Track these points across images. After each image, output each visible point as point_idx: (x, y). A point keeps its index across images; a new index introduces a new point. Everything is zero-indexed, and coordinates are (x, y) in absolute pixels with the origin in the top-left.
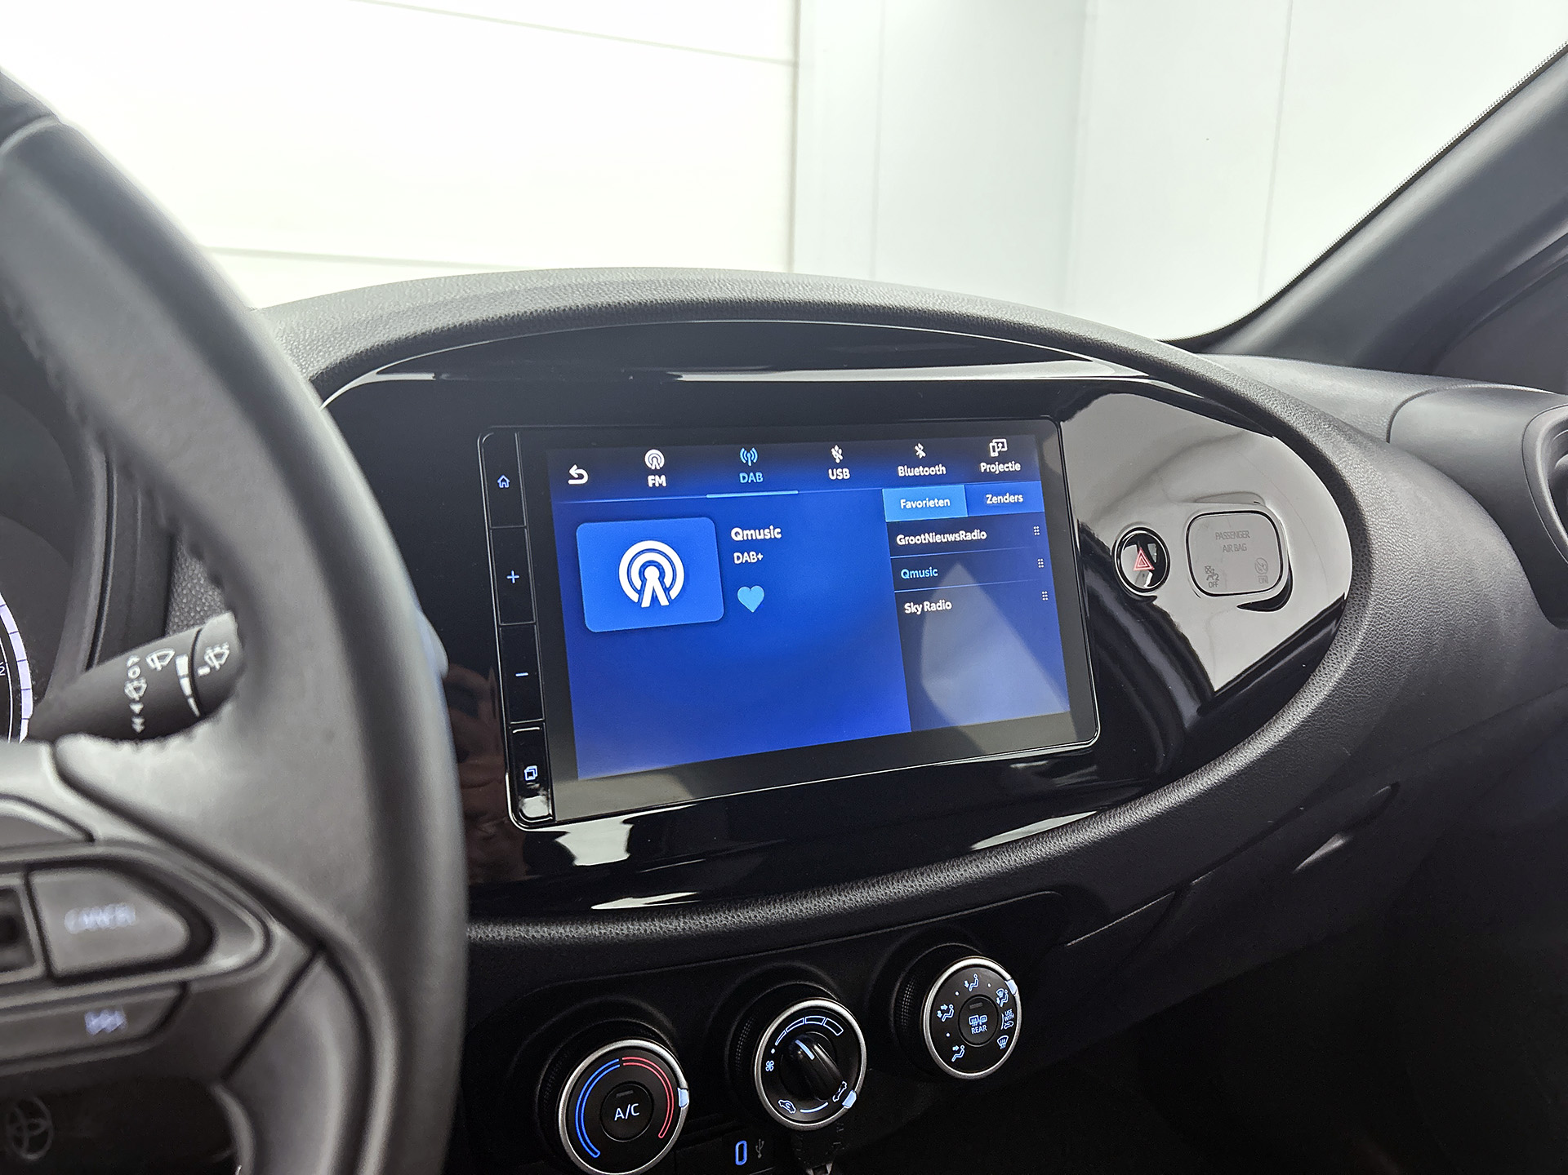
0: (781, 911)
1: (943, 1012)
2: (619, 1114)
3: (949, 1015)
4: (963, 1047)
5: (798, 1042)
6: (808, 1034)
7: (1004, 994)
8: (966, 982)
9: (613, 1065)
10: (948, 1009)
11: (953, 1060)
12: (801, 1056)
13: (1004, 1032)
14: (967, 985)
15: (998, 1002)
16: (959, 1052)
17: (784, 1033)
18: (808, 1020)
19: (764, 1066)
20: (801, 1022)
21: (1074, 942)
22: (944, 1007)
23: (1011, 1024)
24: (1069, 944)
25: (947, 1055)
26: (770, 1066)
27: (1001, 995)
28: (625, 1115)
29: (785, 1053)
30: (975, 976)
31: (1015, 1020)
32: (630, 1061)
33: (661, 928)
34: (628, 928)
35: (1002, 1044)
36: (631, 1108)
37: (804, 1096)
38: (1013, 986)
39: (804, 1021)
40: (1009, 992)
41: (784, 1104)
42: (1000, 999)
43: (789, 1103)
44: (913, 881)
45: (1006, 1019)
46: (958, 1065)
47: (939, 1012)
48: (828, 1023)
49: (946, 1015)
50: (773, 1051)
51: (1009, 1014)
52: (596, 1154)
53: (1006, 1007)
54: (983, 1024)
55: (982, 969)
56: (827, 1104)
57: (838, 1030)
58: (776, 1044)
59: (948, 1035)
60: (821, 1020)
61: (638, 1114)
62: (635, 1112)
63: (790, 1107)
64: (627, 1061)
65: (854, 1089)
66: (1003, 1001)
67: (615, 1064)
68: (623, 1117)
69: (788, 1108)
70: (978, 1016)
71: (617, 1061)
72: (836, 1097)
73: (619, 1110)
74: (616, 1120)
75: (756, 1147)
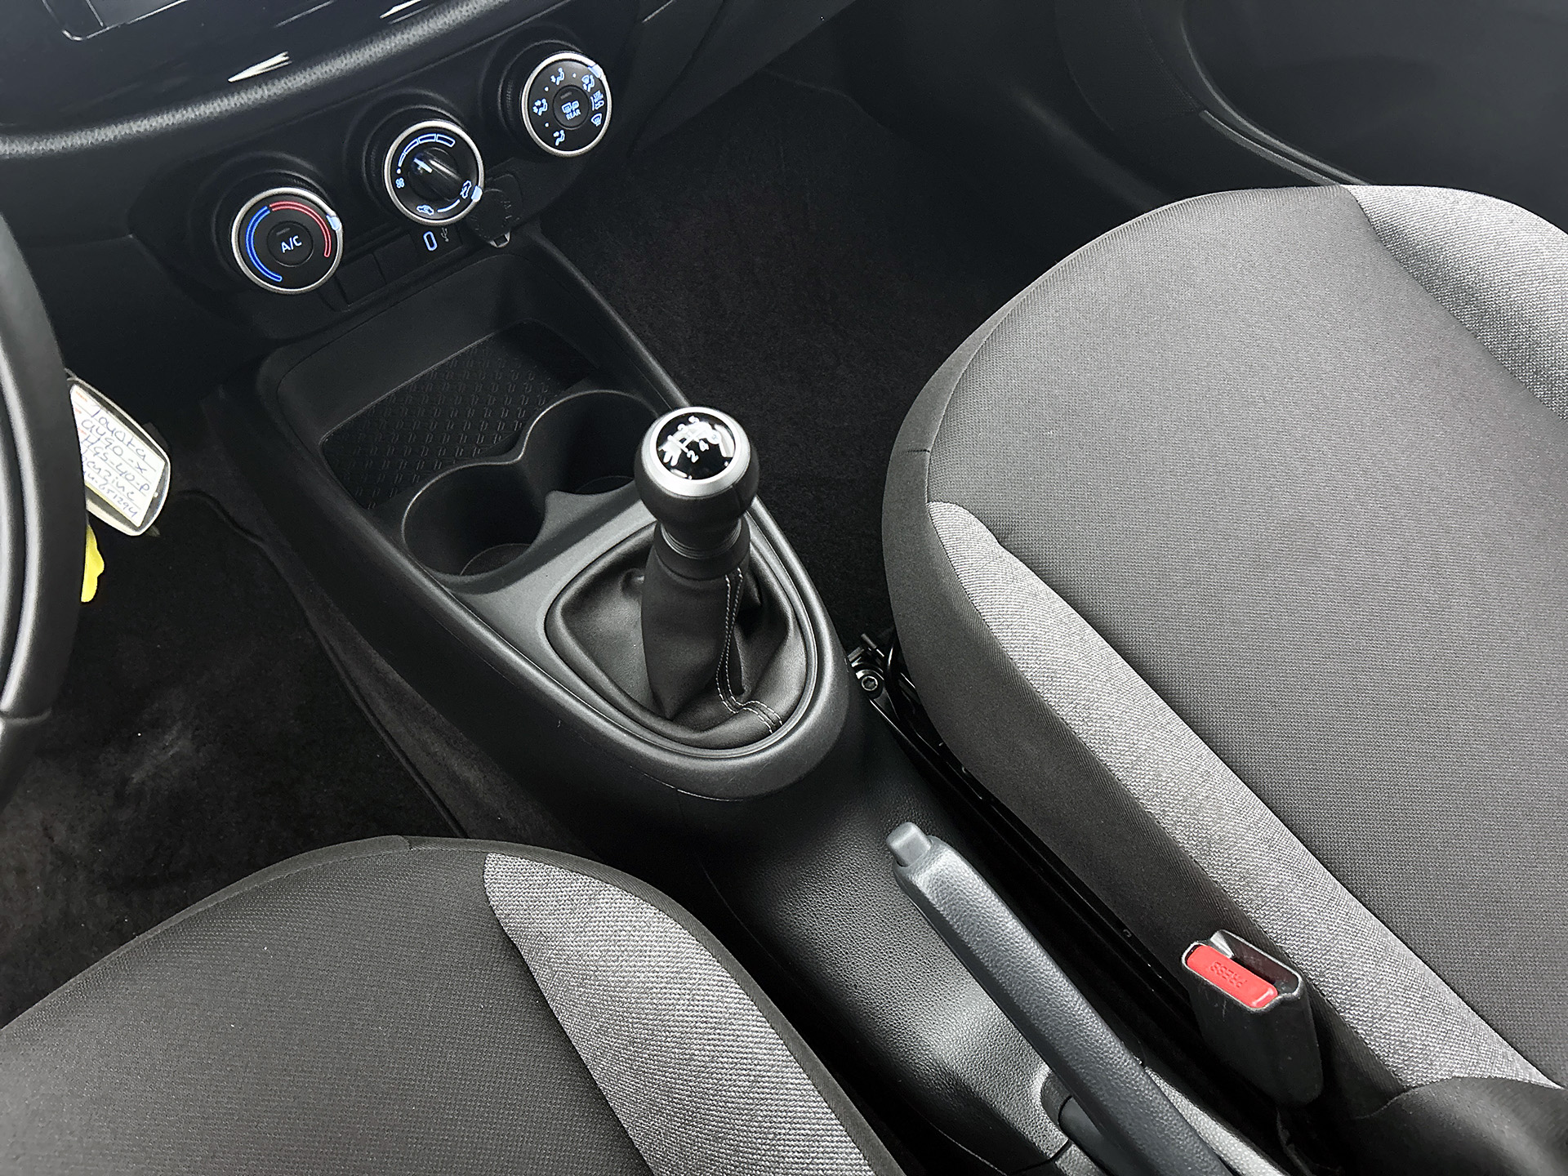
0: (352, 60)
1: (538, 107)
3: (544, 109)
4: (562, 132)
5: (416, 161)
6: (423, 152)
7: (590, 80)
8: (553, 77)
9: (264, 213)
10: (542, 104)
11: (558, 144)
12: (421, 172)
13: (596, 112)
14: (553, 78)
15: (585, 88)
16: (560, 137)
17: (405, 154)
18: (421, 140)
19: (394, 185)
20: (416, 142)
21: (649, 17)
22: (538, 103)
23: (602, 103)
24: (646, 20)
25: (551, 141)
26: (400, 183)
27: (587, 81)
28: (290, 246)
29: (409, 170)
30: (560, 70)
31: (605, 99)
32: (276, 206)
33: (249, 99)
34: (219, 105)
35: (597, 122)
36: (294, 240)
37: (437, 201)
38: (598, 71)
39: (418, 141)
40: (595, 77)
41: (423, 209)
42: (587, 85)
43: (426, 207)
44: (467, 5)
45: (596, 100)
46: (561, 147)
47: (535, 108)
48: (439, 139)
49: (541, 109)
50: (399, 171)
51: (598, 95)
52: (280, 278)
53: (594, 91)
54: (576, 109)
55: (565, 62)
56: (458, 201)
57: (451, 143)
58: (400, 165)
59: (547, 125)
60: (433, 138)
61: (300, 244)
62: (298, 243)
63: (429, 211)
64: (274, 207)
65: (477, 184)
66: (590, 86)
67: (265, 211)
68: (289, 249)
69: (427, 212)
70: (569, 104)
71: (266, 208)
72: (465, 195)
73: (283, 244)
74: (284, 251)
75: (442, 234)
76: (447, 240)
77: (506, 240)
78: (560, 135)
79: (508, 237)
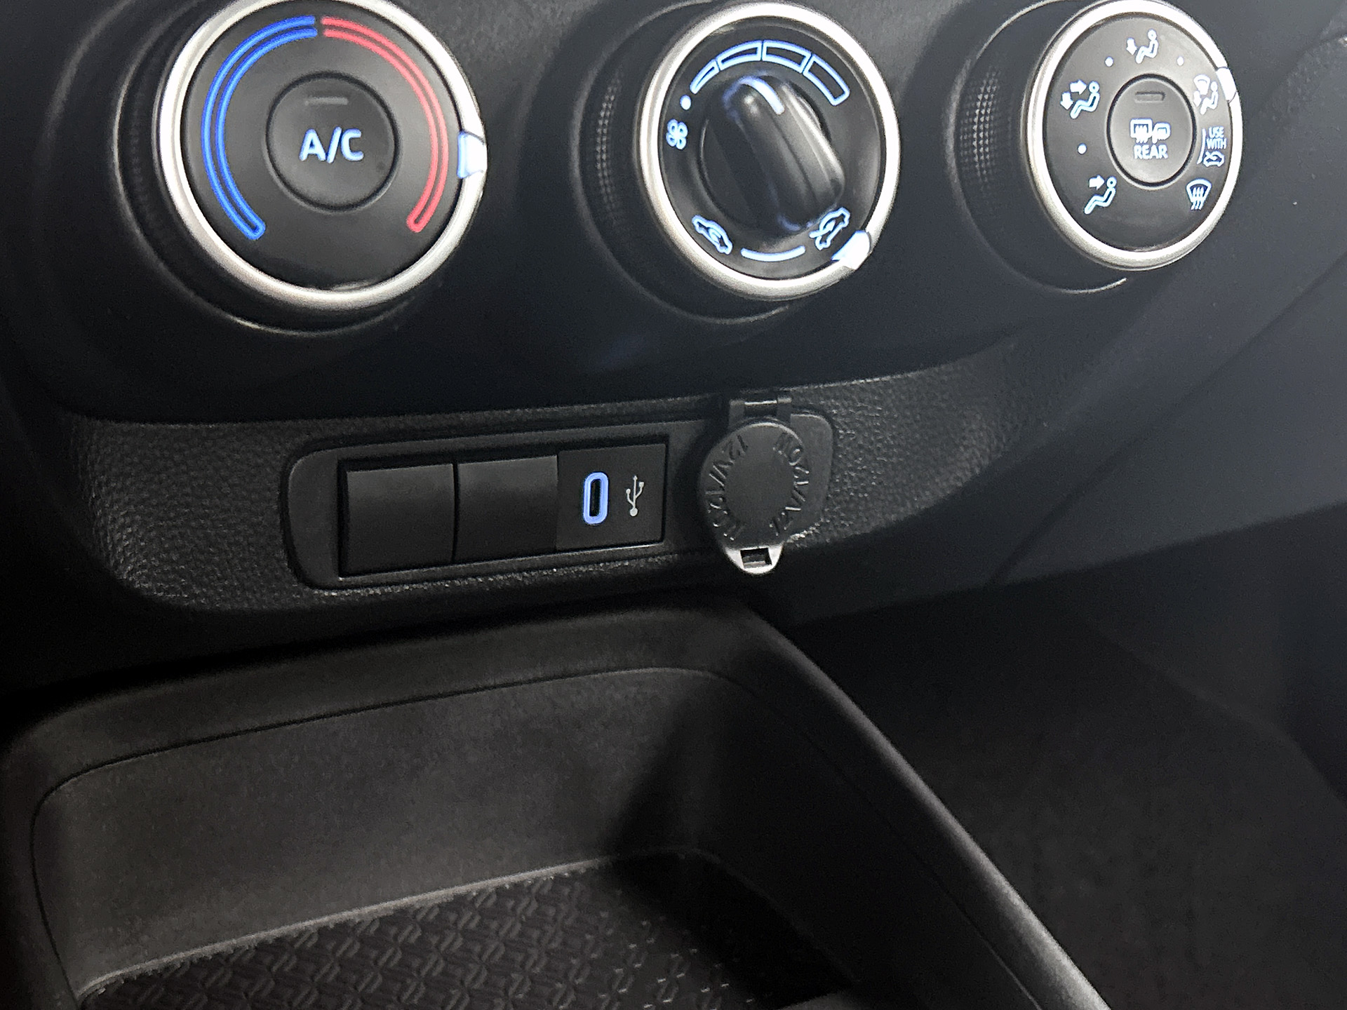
1: (1075, 97)
2: (312, 145)
3: (1085, 107)
4: (1112, 183)
8: (1131, 42)
9: (300, 29)
10: (1088, 91)
11: (1088, 210)
13: (1202, 173)
14: (1131, 48)
15: (1196, 103)
16: (1102, 194)
17: (711, 70)
18: (770, 51)
19: (663, 131)
20: (754, 51)
22: (1078, 87)
23: (1219, 160)
25: (1074, 199)
26: (682, 135)
27: (1202, 88)
28: (327, 154)
29: (716, 106)
30: (1152, 35)
31: (1228, 152)
35: (1197, 199)
36: (343, 140)
37: (748, 221)
38: (1229, 85)
39: (761, 51)
40: (1220, 90)
41: (707, 230)
42: (1201, 100)
45: (1211, 144)
46: (1094, 225)
47: (1066, 97)
48: (815, 69)
49: (1083, 105)
50: (686, 103)
51: (1217, 136)
52: (255, 229)
53: (1210, 120)
54: (1160, 142)
55: (1167, 26)
57: (837, 92)
58: (695, 88)
59: (1081, 151)
60: (799, 59)
61: (358, 157)
62: (352, 150)
63: (721, 240)
64: (331, 27)
65: (863, 228)
66: (1207, 103)
67: (308, 27)
68: (322, 156)
69: (714, 239)
70: (1149, 122)
71: (310, 21)
72: (824, 239)
73: (312, 136)
74: (304, 156)
75: (628, 491)
76: (634, 512)
77: (768, 562)
78: (1105, 187)
79: (775, 553)
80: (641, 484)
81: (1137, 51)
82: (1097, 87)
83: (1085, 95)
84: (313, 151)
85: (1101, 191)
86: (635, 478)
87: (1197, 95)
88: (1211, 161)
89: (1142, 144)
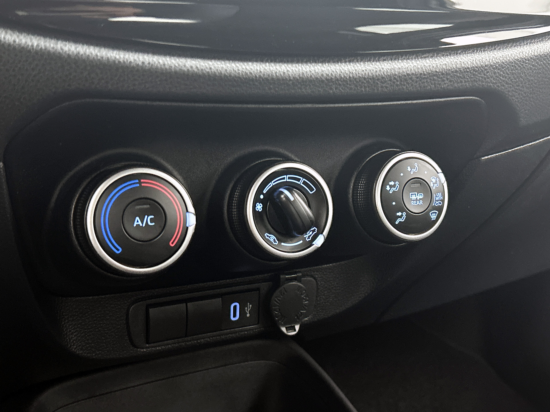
2: (138, 221)
4: (404, 214)
7: (436, 182)
8: (409, 167)
9: (134, 184)
11: (397, 223)
13: (435, 208)
14: (409, 169)
15: (432, 186)
16: (401, 217)
17: (270, 185)
18: (289, 178)
19: (254, 206)
20: (284, 178)
21: (487, 157)
22: (392, 183)
23: (440, 203)
24: (484, 158)
25: (392, 219)
26: (259, 207)
27: (434, 181)
28: (142, 224)
29: (271, 197)
30: (416, 165)
31: (443, 201)
32: (146, 183)
35: (433, 217)
36: (148, 219)
37: (284, 232)
38: (443, 178)
39: (286, 178)
40: (440, 181)
41: (270, 237)
42: (434, 184)
43: (274, 237)
45: (437, 199)
46: (399, 227)
47: (388, 187)
48: (304, 183)
49: (394, 189)
50: (262, 197)
51: (439, 196)
52: (118, 250)
53: (436, 191)
54: (420, 199)
55: (421, 161)
56: (301, 242)
57: (312, 190)
58: (265, 192)
59: (394, 203)
60: (299, 180)
61: (153, 224)
62: (151, 222)
63: (274, 240)
64: (144, 182)
65: (322, 233)
66: (436, 185)
68: (141, 225)
69: (272, 240)
70: (416, 193)
71: (137, 181)
72: (309, 238)
73: (137, 218)
74: (135, 225)
75: (246, 308)
76: (248, 315)
77: (295, 330)
78: (402, 215)
80: (251, 306)
81: (411, 170)
82: (398, 183)
83: (394, 186)
84: (138, 223)
85: (400, 217)
86: (249, 304)
87: (432, 183)
88: (437, 204)
89: (414, 200)
